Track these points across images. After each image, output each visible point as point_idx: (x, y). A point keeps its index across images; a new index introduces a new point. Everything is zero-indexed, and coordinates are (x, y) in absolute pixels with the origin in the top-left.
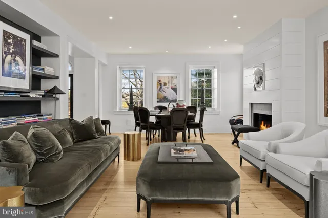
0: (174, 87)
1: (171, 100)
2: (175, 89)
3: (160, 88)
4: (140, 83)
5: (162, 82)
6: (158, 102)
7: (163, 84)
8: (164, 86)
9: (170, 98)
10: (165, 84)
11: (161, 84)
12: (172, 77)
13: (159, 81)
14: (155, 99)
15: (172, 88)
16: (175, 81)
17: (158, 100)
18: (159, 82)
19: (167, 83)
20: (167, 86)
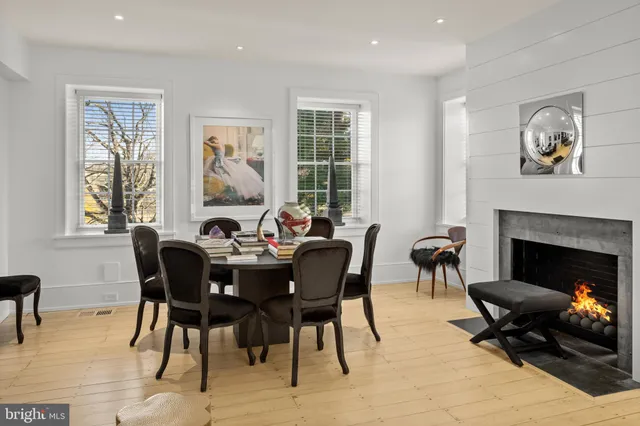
0: (254, 157)
1: (247, 197)
2: (258, 166)
3: (214, 163)
4: (124, 144)
5: (221, 143)
6: (206, 204)
7: (222, 151)
8: (226, 155)
9: (245, 192)
10: (229, 150)
11: (214, 149)
12: (249, 130)
13: (211, 139)
14: (198, 196)
15: (250, 162)
16: (257, 142)
17: (207, 199)
18: (211, 145)
19: (235, 145)
20: (235, 155)
